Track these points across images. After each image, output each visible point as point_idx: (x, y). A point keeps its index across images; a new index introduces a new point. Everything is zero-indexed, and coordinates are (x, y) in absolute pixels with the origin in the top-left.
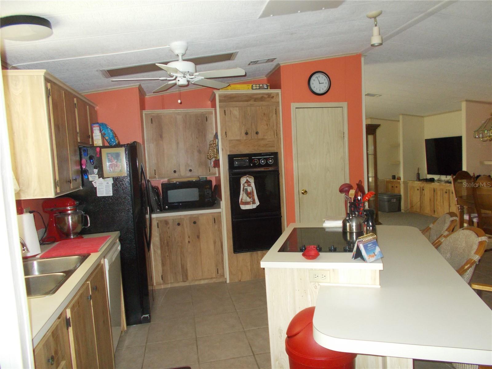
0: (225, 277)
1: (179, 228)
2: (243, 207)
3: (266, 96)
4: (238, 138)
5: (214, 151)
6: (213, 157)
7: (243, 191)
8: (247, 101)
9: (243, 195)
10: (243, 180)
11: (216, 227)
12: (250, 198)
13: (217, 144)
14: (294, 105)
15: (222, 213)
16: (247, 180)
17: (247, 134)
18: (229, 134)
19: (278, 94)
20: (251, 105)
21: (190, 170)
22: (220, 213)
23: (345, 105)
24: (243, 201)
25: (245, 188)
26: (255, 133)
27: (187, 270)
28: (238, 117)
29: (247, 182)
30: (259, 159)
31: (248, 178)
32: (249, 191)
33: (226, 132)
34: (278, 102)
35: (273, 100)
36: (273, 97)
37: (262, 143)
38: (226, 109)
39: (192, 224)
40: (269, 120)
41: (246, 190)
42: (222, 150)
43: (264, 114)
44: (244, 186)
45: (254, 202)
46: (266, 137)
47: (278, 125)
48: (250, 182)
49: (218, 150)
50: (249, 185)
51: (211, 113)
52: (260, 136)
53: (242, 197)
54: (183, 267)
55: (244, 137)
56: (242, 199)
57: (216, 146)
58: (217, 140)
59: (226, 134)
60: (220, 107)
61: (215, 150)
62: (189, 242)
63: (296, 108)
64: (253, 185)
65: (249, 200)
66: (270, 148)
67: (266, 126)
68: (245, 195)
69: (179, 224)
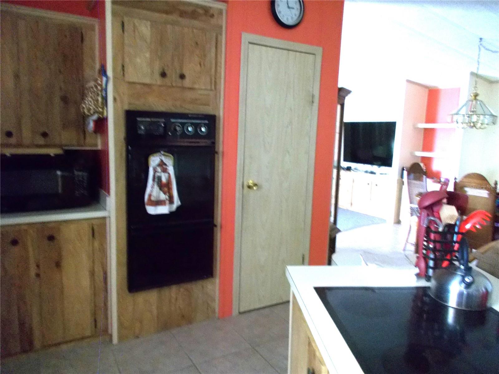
0: (110, 332)
1: (16, 250)
2: (152, 210)
3: (201, 11)
4: (147, 81)
5: (97, 101)
6: (94, 113)
7: (154, 180)
8: (167, 12)
9: (152, 187)
10: (154, 161)
11: (96, 244)
12: (165, 193)
13: (104, 86)
14: (246, 37)
15: (108, 220)
16: (162, 161)
17: (163, 75)
18: (130, 70)
19: (220, 12)
20: (173, 23)
21: (45, 135)
22: (104, 218)
23: (319, 51)
24: (153, 198)
25: (158, 174)
26: (178, 76)
27: (31, 329)
28: (148, 40)
29: (162, 164)
30: (183, 124)
31: (163, 158)
32: (164, 180)
33: (123, 66)
34: (221, 27)
35: (213, 21)
36: (212, 16)
37: (189, 95)
38: (126, 20)
39: (46, 242)
40: (205, 56)
41: (160, 178)
42: (115, 99)
43: (197, 43)
44: (155, 171)
45: (171, 201)
46: (196, 86)
47: (218, 68)
48: (166, 165)
49: (105, 99)
50: (165, 171)
51: (92, 28)
52: (187, 82)
53: (152, 191)
54: (22, 324)
55: (159, 81)
56: (150, 196)
57: (101, 91)
58: (104, 79)
59: (123, 70)
60: (114, 14)
61: (100, 99)
62: (38, 275)
63: (250, 43)
64: (171, 170)
65: (163, 197)
66: (201, 107)
67: (199, 65)
68: (156, 188)
69: (15, 242)
